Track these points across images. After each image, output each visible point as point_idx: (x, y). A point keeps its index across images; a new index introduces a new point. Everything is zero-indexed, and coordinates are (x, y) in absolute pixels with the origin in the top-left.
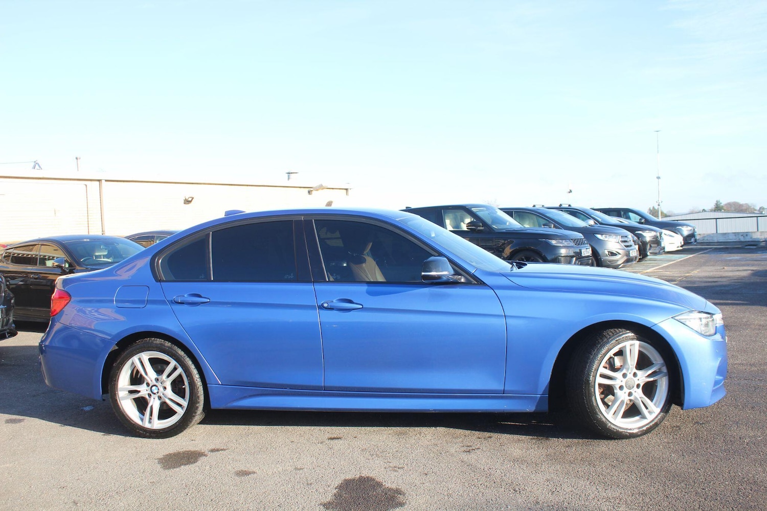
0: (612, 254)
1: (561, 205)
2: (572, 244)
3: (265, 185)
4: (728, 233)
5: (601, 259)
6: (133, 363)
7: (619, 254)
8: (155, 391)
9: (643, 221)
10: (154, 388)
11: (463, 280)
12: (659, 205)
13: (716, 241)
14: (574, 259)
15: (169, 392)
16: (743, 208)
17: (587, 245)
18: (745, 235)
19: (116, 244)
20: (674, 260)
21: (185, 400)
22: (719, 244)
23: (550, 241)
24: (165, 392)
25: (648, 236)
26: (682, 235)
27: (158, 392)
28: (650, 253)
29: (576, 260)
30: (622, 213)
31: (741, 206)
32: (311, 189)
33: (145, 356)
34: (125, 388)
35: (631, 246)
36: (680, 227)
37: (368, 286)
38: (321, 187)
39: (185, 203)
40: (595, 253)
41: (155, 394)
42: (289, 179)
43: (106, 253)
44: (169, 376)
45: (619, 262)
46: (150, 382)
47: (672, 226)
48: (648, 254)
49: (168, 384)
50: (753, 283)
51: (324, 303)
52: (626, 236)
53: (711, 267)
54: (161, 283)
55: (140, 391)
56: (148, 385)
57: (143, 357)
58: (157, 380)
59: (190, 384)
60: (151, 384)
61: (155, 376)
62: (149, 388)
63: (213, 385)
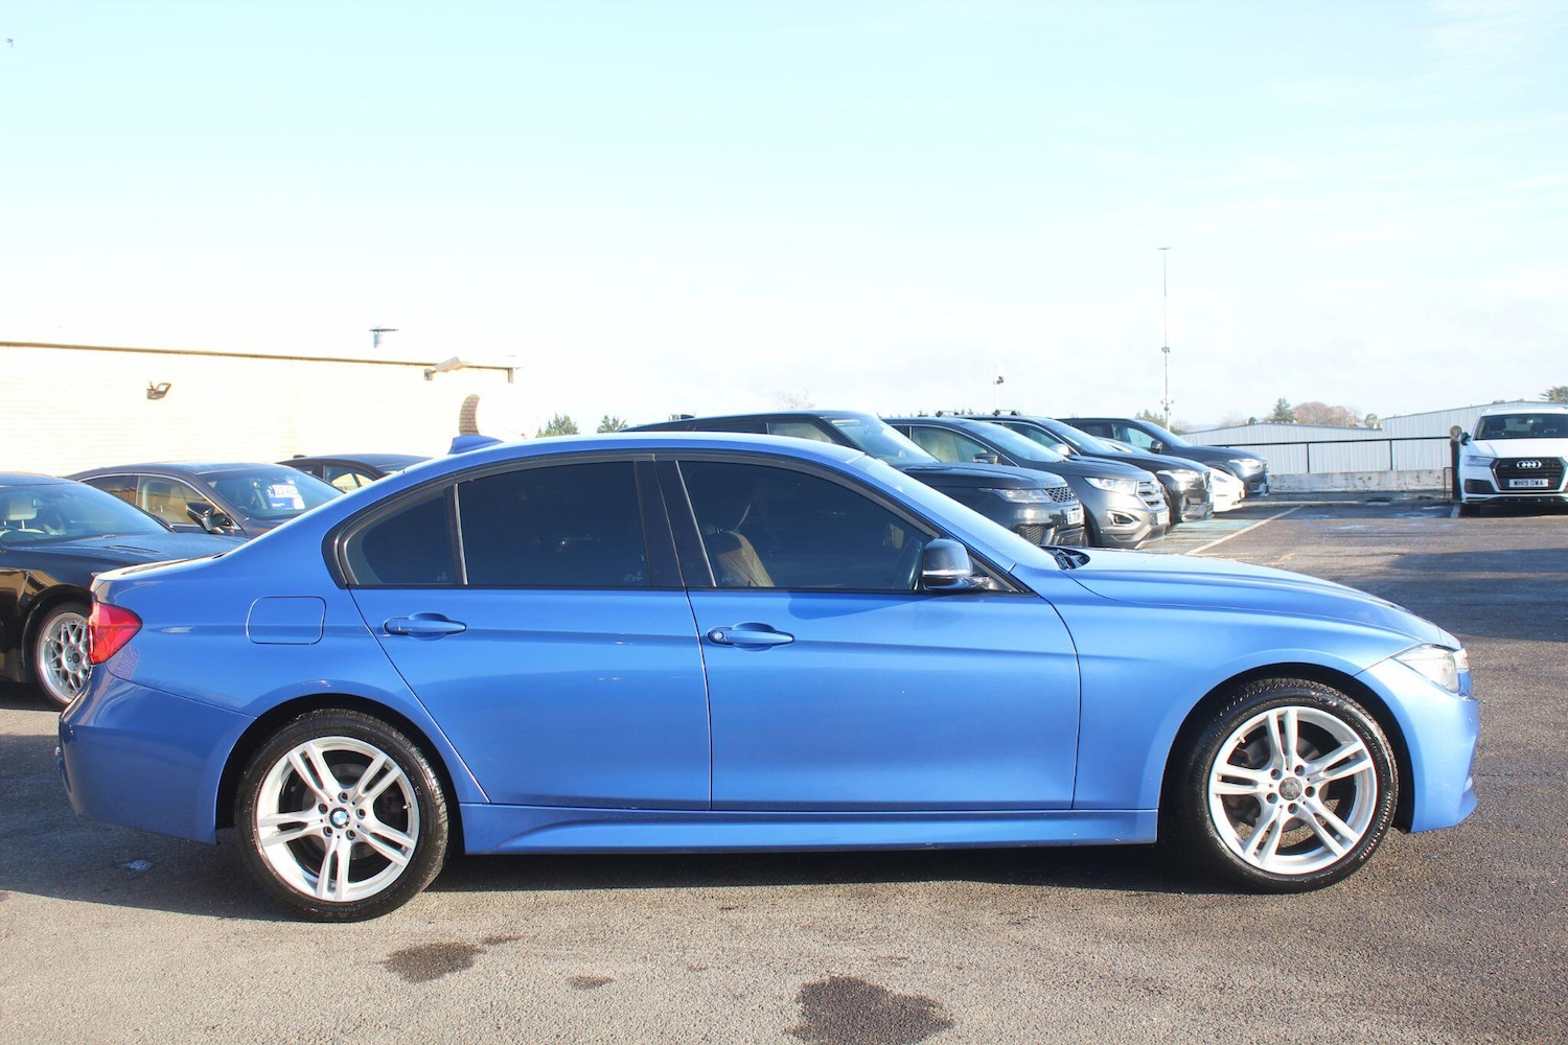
0: (1122, 519)
1: (997, 412)
2: (1047, 499)
3: (332, 357)
4: (1332, 474)
5: (1099, 530)
6: (289, 764)
7: (1137, 519)
8: (341, 822)
9: (1159, 446)
10: (337, 815)
11: (992, 586)
12: (1166, 409)
13: (1308, 491)
14: (1052, 530)
15: (372, 822)
16: (1334, 416)
17: (1074, 502)
18: (1365, 479)
19: (66, 496)
20: (1232, 532)
21: (409, 836)
22: (1315, 496)
23: (1002, 491)
24: (362, 822)
25: (1183, 480)
26: (1239, 477)
27: (347, 824)
28: (1187, 517)
29: (1056, 533)
30: (1114, 429)
31: (1330, 411)
32: (433, 368)
33: (316, 748)
34: (274, 820)
35: (1158, 502)
36: (1236, 461)
37: (793, 597)
38: (455, 364)
39: (149, 397)
40: (1089, 519)
41: (340, 827)
42: (376, 343)
43: (32, 516)
44: (369, 787)
45: (1136, 538)
46: (327, 802)
47: (1218, 457)
48: (1184, 519)
49: (368, 805)
50: (1413, 583)
51: (714, 632)
52: (1149, 483)
53: (1315, 547)
54: (352, 591)
57: (312, 748)
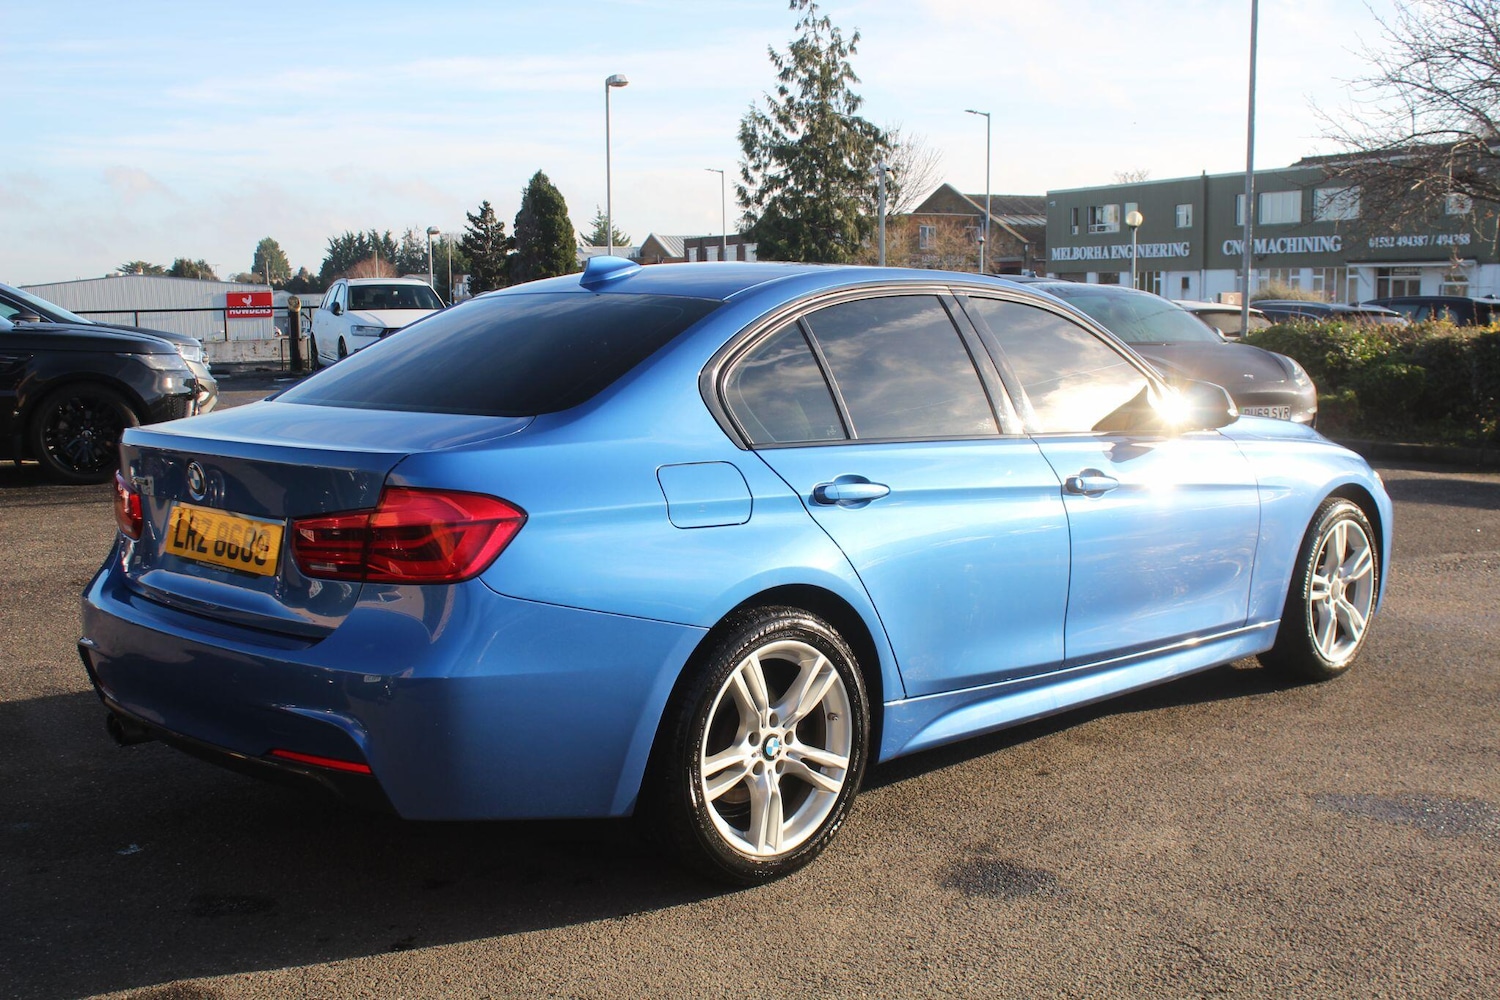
49: (796, 724)
54: (758, 452)
55: (742, 761)
56: (753, 740)
57: (753, 661)
58: (774, 721)
59: (855, 707)
60: (764, 733)
61: (770, 711)
62: (760, 746)
63: (893, 703)
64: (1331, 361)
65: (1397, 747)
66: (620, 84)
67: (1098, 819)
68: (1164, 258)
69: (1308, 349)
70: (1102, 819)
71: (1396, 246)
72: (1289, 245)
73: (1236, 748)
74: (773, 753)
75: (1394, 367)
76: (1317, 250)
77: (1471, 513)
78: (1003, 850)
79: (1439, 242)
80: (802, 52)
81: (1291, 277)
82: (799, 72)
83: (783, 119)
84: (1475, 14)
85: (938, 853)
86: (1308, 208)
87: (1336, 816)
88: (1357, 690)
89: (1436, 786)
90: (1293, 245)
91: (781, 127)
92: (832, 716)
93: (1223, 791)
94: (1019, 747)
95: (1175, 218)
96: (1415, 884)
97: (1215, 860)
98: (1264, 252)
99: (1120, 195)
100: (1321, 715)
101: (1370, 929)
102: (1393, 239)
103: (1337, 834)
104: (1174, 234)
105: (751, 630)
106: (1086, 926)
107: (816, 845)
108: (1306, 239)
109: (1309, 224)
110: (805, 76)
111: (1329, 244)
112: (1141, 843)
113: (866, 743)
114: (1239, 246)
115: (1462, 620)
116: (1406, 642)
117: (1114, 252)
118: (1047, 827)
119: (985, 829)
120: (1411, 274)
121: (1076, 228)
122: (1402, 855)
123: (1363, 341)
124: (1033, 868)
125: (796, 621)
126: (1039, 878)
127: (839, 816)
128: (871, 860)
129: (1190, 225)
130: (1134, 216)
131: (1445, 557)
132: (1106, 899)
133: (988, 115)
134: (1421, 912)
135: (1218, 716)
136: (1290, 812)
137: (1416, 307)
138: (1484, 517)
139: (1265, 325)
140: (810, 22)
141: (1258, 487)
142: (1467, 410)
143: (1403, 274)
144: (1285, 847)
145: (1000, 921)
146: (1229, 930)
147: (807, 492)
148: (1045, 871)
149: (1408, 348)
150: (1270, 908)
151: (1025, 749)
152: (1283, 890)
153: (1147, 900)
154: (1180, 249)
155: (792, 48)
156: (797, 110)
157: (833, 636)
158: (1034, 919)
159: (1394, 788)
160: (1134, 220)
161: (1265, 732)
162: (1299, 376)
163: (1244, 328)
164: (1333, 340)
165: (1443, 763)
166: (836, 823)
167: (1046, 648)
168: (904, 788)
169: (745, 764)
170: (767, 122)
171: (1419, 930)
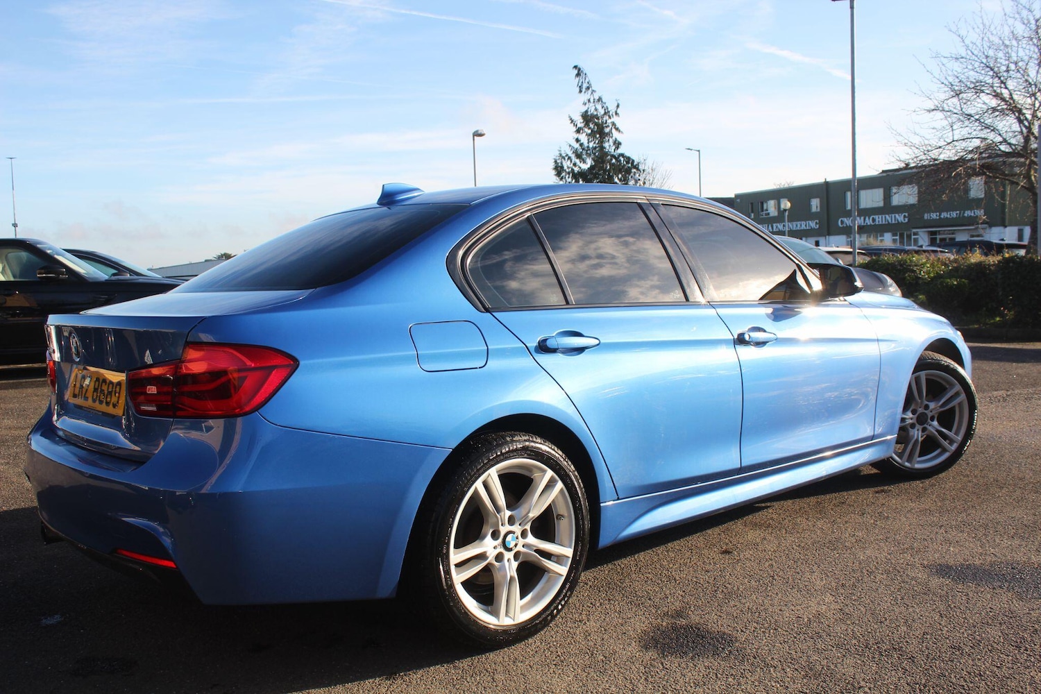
15: (531, 539)
21: (562, 545)
24: (526, 540)
54: (494, 314)
55: (485, 552)
56: (495, 535)
57: (493, 474)
58: (511, 521)
59: (577, 510)
60: (503, 530)
61: (508, 513)
62: (500, 540)
63: (608, 503)
64: (908, 278)
65: (986, 527)
66: (481, 135)
67: (766, 589)
68: (804, 230)
69: (895, 271)
70: (769, 588)
71: (940, 218)
72: (877, 220)
73: (867, 529)
74: (512, 545)
75: (949, 280)
76: (893, 222)
77: (1007, 366)
78: (693, 616)
79: (966, 215)
80: (587, 118)
81: (879, 238)
82: (586, 130)
83: (579, 156)
84: (987, 67)
85: (643, 619)
86: (887, 197)
87: (948, 582)
88: (950, 484)
89: (1020, 557)
90: (879, 219)
91: (578, 161)
92: (560, 517)
93: (860, 563)
94: (709, 531)
95: (809, 206)
96: (1018, 641)
97: (857, 622)
98: (863, 224)
99: (777, 194)
100: (927, 503)
101: (989, 683)
102: (938, 214)
103: (950, 598)
104: (809, 216)
105: (490, 450)
106: (757, 683)
107: (548, 616)
108: (887, 216)
109: (888, 208)
110: (589, 131)
111: (900, 218)
112: (799, 607)
113: (587, 537)
114: (848, 221)
115: (1015, 434)
116: (979, 450)
117: (775, 227)
118: (729, 595)
119: (680, 598)
120: (950, 234)
121: (752, 215)
122: (1003, 615)
123: (928, 265)
124: (716, 631)
125: (527, 443)
126: (720, 639)
127: (566, 594)
128: (592, 625)
129: (819, 210)
130: (786, 203)
131: (995, 393)
132: (773, 658)
133: (699, 151)
134: (1028, 667)
135: (853, 506)
136: (912, 579)
137: (958, 248)
138: (1016, 369)
139: (867, 259)
140: (592, 101)
141: (878, 340)
142: (995, 306)
143: (944, 234)
144: (911, 610)
145: (687, 679)
146: (872, 686)
147: (533, 344)
148: (724, 633)
149: (956, 270)
150: (904, 665)
151: (713, 533)
152: (912, 648)
153: (805, 658)
154: (813, 224)
155: (582, 116)
156: (587, 151)
157: (557, 455)
158: (714, 677)
159: (989, 559)
160: (786, 206)
161: (888, 517)
162: (891, 285)
163: (854, 260)
164: (910, 266)
165: (1022, 538)
166: (563, 599)
167: (727, 459)
168: (623, 566)
169: (488, 554)
170: (569, 158)
171: (1030, 685)
